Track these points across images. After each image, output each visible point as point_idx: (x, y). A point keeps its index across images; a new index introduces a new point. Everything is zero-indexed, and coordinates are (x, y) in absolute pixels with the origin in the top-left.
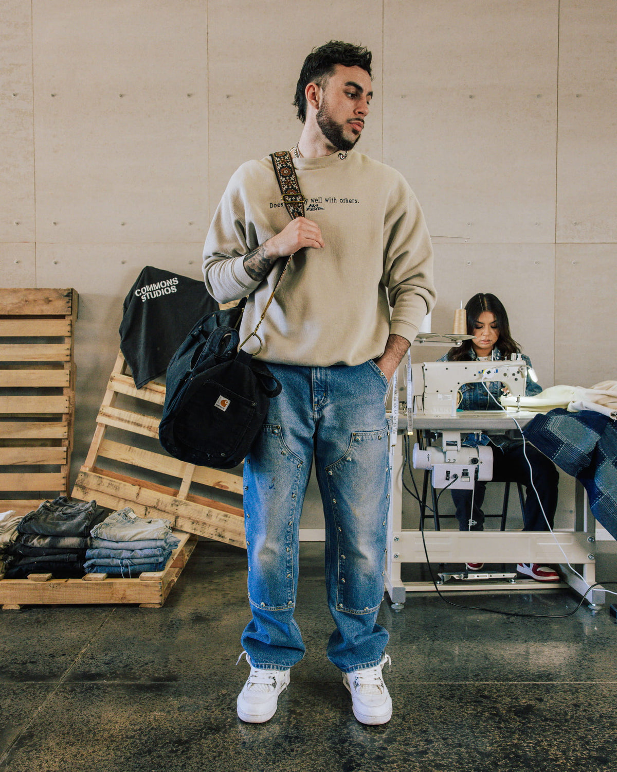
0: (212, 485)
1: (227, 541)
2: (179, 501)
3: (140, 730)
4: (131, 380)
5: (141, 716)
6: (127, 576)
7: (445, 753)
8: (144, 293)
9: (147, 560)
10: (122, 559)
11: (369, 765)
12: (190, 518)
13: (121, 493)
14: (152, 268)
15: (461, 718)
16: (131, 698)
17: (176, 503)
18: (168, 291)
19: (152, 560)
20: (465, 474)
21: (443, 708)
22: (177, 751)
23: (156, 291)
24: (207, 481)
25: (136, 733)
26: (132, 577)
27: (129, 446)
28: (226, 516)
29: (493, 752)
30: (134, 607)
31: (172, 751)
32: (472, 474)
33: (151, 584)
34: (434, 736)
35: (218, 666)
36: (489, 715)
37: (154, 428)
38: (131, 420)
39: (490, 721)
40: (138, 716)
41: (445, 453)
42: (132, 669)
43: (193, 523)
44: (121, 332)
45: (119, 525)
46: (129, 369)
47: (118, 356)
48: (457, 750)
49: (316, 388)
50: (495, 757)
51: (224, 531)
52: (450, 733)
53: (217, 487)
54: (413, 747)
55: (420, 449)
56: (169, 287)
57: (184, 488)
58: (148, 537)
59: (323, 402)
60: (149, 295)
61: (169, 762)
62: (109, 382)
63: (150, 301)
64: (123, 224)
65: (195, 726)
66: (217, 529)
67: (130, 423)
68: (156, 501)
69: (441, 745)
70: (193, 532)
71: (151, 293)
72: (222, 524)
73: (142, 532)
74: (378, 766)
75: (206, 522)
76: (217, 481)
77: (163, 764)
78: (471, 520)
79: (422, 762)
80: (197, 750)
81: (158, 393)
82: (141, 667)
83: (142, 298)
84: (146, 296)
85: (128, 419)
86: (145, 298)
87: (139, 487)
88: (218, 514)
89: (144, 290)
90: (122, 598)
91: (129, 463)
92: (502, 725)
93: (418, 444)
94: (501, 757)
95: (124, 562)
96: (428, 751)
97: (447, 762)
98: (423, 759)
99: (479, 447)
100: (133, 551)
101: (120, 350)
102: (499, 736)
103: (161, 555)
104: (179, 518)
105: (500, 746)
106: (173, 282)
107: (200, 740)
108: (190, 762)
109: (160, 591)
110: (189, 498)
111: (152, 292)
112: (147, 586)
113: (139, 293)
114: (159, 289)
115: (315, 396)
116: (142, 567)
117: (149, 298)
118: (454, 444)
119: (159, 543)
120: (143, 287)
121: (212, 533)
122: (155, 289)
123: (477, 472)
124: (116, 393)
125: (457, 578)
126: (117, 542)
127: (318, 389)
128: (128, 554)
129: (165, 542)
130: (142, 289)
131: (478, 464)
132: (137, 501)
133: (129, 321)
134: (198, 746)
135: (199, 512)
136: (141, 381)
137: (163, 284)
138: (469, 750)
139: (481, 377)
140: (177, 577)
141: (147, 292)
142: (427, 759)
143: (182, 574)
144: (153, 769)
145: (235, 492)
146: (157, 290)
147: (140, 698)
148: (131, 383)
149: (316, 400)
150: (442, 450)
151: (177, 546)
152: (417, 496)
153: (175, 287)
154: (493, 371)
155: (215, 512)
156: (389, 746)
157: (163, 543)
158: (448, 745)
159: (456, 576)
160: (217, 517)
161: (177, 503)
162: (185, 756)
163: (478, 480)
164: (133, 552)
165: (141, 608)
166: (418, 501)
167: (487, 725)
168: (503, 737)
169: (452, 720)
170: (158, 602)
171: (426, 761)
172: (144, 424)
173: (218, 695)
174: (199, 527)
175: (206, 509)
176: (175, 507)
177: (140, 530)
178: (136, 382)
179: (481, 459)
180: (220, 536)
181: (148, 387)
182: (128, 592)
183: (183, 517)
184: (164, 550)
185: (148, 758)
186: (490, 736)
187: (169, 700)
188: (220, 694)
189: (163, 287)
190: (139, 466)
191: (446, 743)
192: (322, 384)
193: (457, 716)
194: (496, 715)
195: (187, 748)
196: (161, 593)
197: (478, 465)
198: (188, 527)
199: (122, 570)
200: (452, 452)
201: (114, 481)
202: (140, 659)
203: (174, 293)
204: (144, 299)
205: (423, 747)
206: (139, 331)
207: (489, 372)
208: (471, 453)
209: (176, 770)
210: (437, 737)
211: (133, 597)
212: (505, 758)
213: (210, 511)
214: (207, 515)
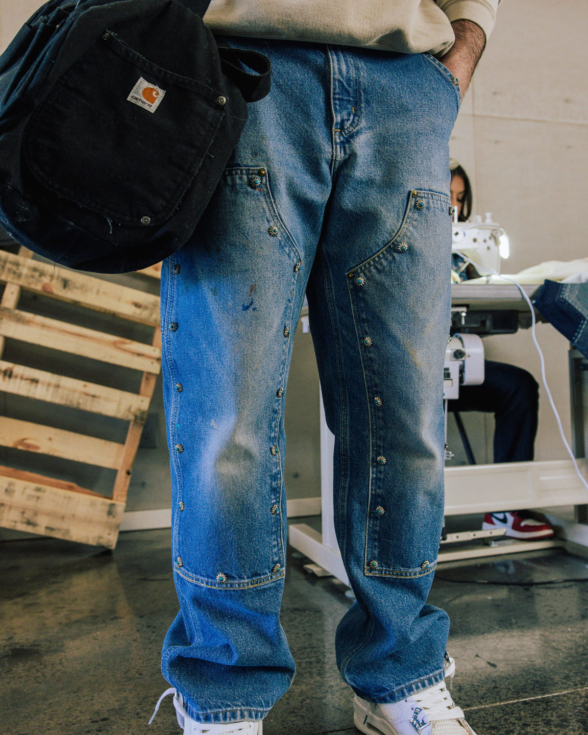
0: (10, 444)
1: (41, 531)
24: (3, 439)
28: (38, 490)
32: (455, 375)
49: (339, 94)
51: (36, 514)
53: (20, 447)
59: (351, 125)
66: (23, 513)
72: (32, 503)
75: (5, 502)
76: (20, 438)
88: (25, 489)
115: (336, 110)
121: (14, 519)
123: (462, 371)
127: (341, 97)
131: (463, 359)
145: (51, 453)
149: (339, 119)
154: (461, 233)
155: (20, 485)
160: (23, 492)
163: (464, 384)
175: (4, 481)
179: (467, 350)
180: (29, 523)
192: (349, 85)
197: (463, 361)
207: (456, 235)
208: (454, 343)
213: (10, 484)
214: (6, 490)
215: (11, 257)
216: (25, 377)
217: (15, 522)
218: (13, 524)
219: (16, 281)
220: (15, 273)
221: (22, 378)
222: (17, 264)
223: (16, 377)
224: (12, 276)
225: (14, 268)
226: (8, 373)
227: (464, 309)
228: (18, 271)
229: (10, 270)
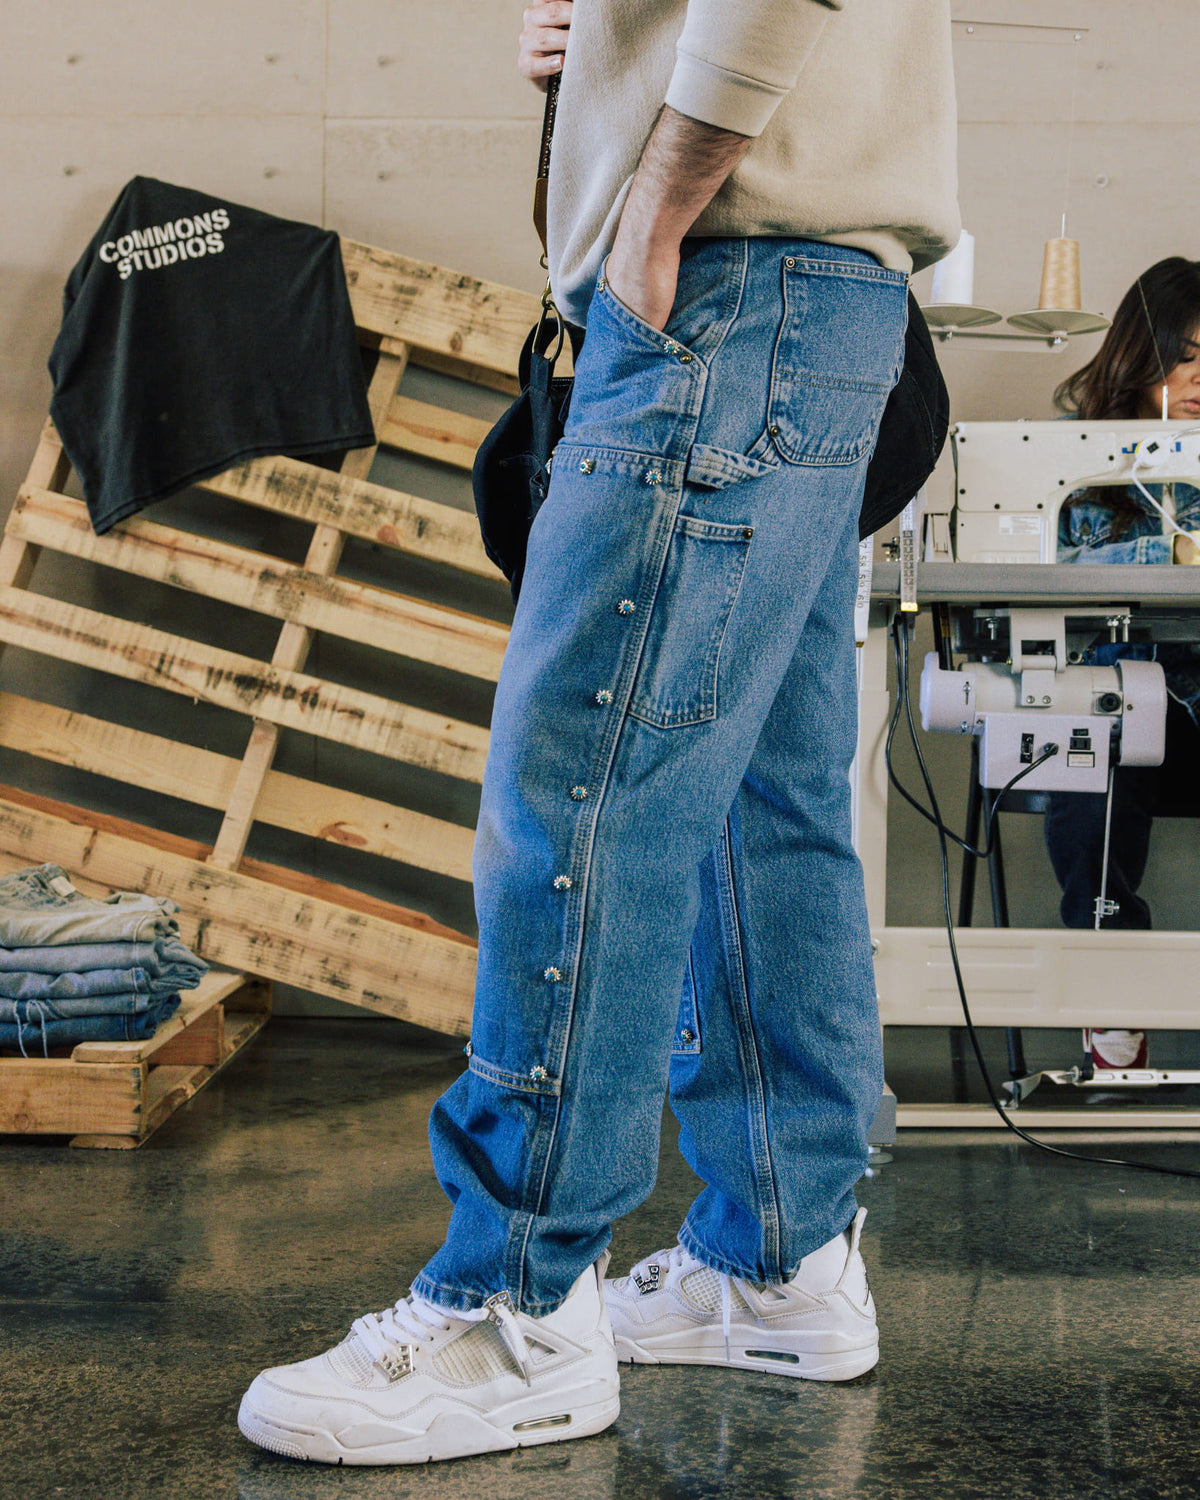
0: (314, 832)
1: (355, 998)
2: (213, 875)
3: (29, 1401)
4: (80, 510)
5: (38, 1372)
6: (34, 1049)
7: (991, 1469)
8: (124, 253)
9: (99, 1005)
10: (24, 999)
11: (746, 1491)
12: (243, 927)
13: (34, 849)
14: (154, 182)
15: (1050, 1395)
16: (13, 1333)
17: (203, 881)
18: (196, 247)
19: (115, 1004)
20: (1080, 742)
21: (996, 1373)
22: (139, 1448)
23: (163, 249)
24: (301, 820)
25: (18, 1407)
26: (52, 1055)
27: (66, 713)
28: (354, 920)
29: (1146, 1469)
30: (54, 1145)
31: (126, 1448)
32: (1100, 744)
33: (108, 1075)
34: (960, 1431)
35: (297, 1272)
36: (1138, 1390)
37: (145, 651)
38: (75, 627)
39: (1141, 1403)
40: (31, 1371)
41: (1017, 678)
42: (27, 1273)
43: (254, 941)
44: (52, 367)
45: (21, 903)
46: (75, 477)
47: (43, 438)
48: (1030, 1463)
50: (1151, 1481)
51: (347, 966)
52: (1010, 1426)
53: (331, 839)
54: (890, 1453)
55: (943, 666)
56: (205, 235)
57: (232, 838)
58: (103, 933)
60: (142, 258)
61: (114, 1471)
62: (14, 514)
63: (142, 277)
64: (72, 61)
65: (207, 1397)
66: (325, 961)
67: (73, 636)
68: (143, 872)
69: (979, 1452)
70: (252, 968)
71: (147, 254)
72: (340, 945)
73: (87, 920)
74: (772, 1492)
75: (293, 939)
76: (332, 821)
77: (90, 1476)
78: (1100, 900)
79: (915, 1487)
80: (202, 1448)
81: (157, 548)
82: (57, 1269)
83: (121, 267)
84: (132, 262)
85: (64, 624)
86: (129, 268)
87: (91, 830)
88: (331, 916)
89: (126, 246)
90: (17, 1116)
91: (65, 761)
92: (1180, 1412)
93: (937, 654)
94: (1171, 1481)
95: (28, 1006)
96: (936, 1464)
97: (996, 1489)
98: (919, 1481)
100: (56, 975)
101: (49, 419)
102: (1168, 1436)
103: (141, 990)
104: (212, 924)
105: (1170, 1456)
106: (213, 222)
107: (214, 1426)
108: (178, 1472)
109: (133, 1097)
110: (242, 867)
111: (150, 249)
112: (95, 1079)
113: (110, 252)
114: (170, 242)
116: (83, 1026)
117: (139, 266)
118: (1046, 647)
119: (137, 953)
120: (123, 235)
121: (309, 972)
122: (159, 242)
123: (1116, 738)
124: (33, 551)
125: (1059, 1082)
126: (10, 949)
128: (42, 984)
129: (158, 950)
130: (121, 242)
131: (1119, 712)
132: (82, 872)
133: (80, 334)
134: (208, 1439)
135: (271, 907)
136: (109, 506)
137: (184, 229)
138: (1069, 1464)
139: (1129, 465)
140: (195, 1085)
141: (135, 249)
142: (931, 1481)
143: (212, 1086)
144: (59, 1486)
145: (387, 854)
146: (164, 244)
147: (43, 1335)
148: (79, 519)
150: (1008, 673)
151: (195, 980)
152: (931, 812)
153: (218, 236)
154: (1166, 446)
155: (321, 907)
156: (812, 1450)
157: (148, 953)
158: (1003, 1452)
159: (1056, 1076)
160: (327, 923)
161: (207, 880)
162: (164, 1459)
163: (1123, 762)
164: (58, 980)
165: (75, 1148)
166: (936, 828)
167: (1132, 1412)
168: (1179, 1438)
169: (1019, 1399)
170: (127, 1129)
171: (930, 1485)
172: (112, 641)
173: (287, 1333)
174: (271, 954)
175: (295, 899)
176: (199, 892)
177: (80, 915)
178: (94, 514)
179: (1127, 696)
180: (334, 981)
181: (130, 530)
182: (37, 1099)
183: (223, 921)
184: (154, 976)
185: (47, 1460)
186: (1139, 1435)
187: (133, 1339)
188: (292, 1330)
189: (182, 235)
190: (95, 770)
191: (996, 1447)
193: (1037, 1391)
194: (1161, 1391)
195: (173, 1444)
196: (137, 1103)
197: (1120, 717)
198: (236, 953)
199: (21, 1031)
200: (1039, 676)
201: (17, 811)
202: (55, 1253)
203: (217, 254)
204: (125, 270)
205: (921, 1454)
206: (108, 362)
207: (1153, 448)
208: (1103, 680)
209: (129, 1487)
210: (970, 1433)
211: (50, 1115)
212: (1179, 1483)
213: (305, 906)
214: (298, 917)
215: (326, 475)
216: (339, 706)
217: (311, 977)
218: (306, 980)
219: (330, 522)
220: (330, 507)
221: (334, 708)
222: (335, 490)
223: (325, 705)
224: (324, 511)
225: (331, 497)
226: (311, 697)
227: (1127, 612)
228: (336, 503)
229: (321, 500)
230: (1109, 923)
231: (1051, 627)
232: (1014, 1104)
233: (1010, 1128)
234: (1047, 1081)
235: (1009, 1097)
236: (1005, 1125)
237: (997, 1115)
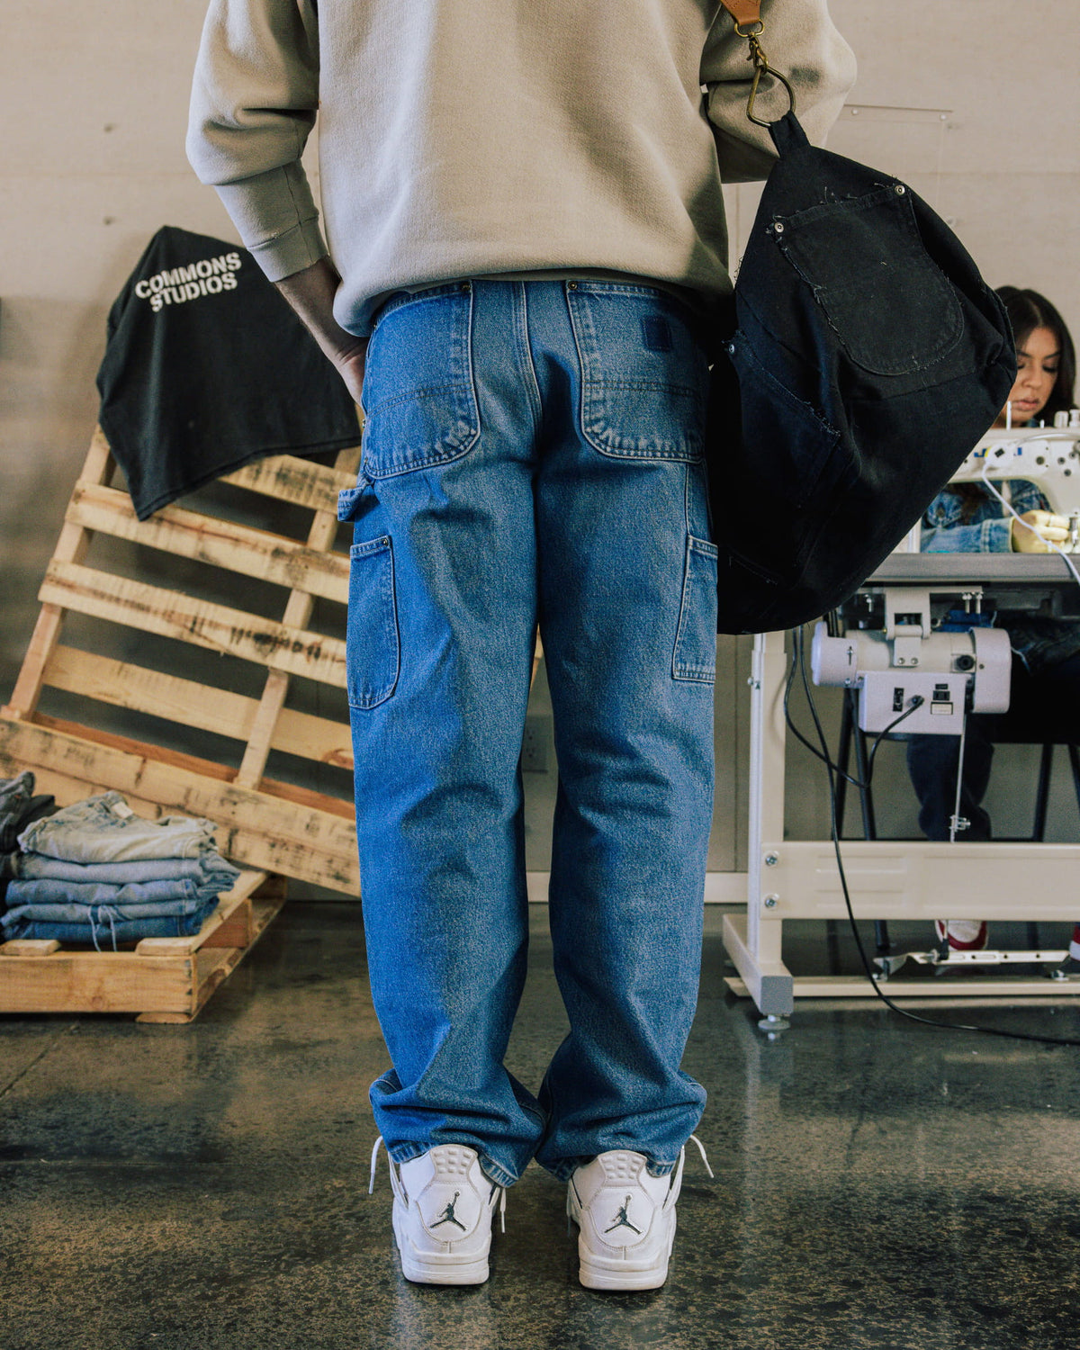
0: (319, 757)
2: (240, 794)
3: (124, 1255)
4: (125, 501)
5: (129, 1228)
6: (106, 945)
7: (893, 1307)
8: (156, 290)
9: (156, 909)
10: (96, 905)
11: (700, 1330)
12: (265, 835)
13: (96, 774)
14: (178, 231)
15: (933, 1239)
16: (106, 1193)
17: (231, 798)
18: (214, 285)
19: (170, 908)
20: (941, 695)
21: (889, 1220)
22: (215, 1297)
23: (187, 287)
24: (309, 747)
25: (115, 1260)
26: (120, 949)
27: (118, 664)
29: (1016, 1306)
30: (123, 1021)
31: (204, 1297)
32: (958, 696)
33: (166, 965)
34: (864, 1273)
35: (327, 1134)
36: (1003, 1234)
37: (180, 615)
38: (124, 596)
39: (1006, 1247)
40: (123, 1228)
41: (891, 643)
42: (111, 1138)
43: (273, 846)
44: (100, 384)
45: (89, 827)
46: (120, 474)
47: (94, 442)
48: (923, 1302)
50: (1020, 1317)
51: (348, 865)
52: (904, 1268)
53: (332, 762)
54: (811, 1294)
55: (831, 634)
56: (219, 276)
57: (253, 763)
58: (158, 852)
60: (171, 294)
61: (196, 1318)
62: (72, 505)
63: (171, 309)
64: (108, 129)
65: (264, 1249)
66: (330, 861)
67: (122, 603)
68: (184, 791)
69: (881, 1292)
70: (272, 867)
71: (174, 291)
72: (342, 849)
73: (146, 841)
74: (721, 1331)
75: (305, 844)
76: (334, 748)
77: (178, 1322)
78: (955, 818)
79: (834, 1324)
80: (265, 1296)
81: (189, 532)
82: (135, 1133)
83: (153, 301)
84: (163, 298)
85: (115, 594)
86: (160, 303)
87: (141, 759)
88: (334, 826)
89: (157, 284)
90: (94, 999)
91: (118, 702)
92: (1038, 1254)
93: (825, 625)
94: (1036, 1317)
95: (101, 911)
96: (849, 1304)
97: (898, 1326)
98: (835, 1319)
99: (978, 631)
100: (122, 885)
101: (98, 428)
102: (1030, 1276)
103: (190, 897)
104: (240, 833)
105: (1034, 1295)
106: (227, 264)
107: (273, 1275)
108: (248, 1318)
109: (187, 982)
110: (262, 787)
111: (177, 286)
112: (155, 969)
113: (144, 289)
114: (193, 281)
116: (144, 926)
117: (168, 301)
118: (915, 619)
119: (186, 867)
120: (154, 275)
121: (318, 870)
122: (184, 281)
123: (970, 690)
124: (89, 533)
125: (921, 961)
126: (84, 864)
128: (110, 893)
129: (202, 865)
130: (152, 281)
131: (972, 670)
132: (135, 792)
133: (121, 355)
134: (269, 1288)
135: (287, 819)
136: (149, 498)
137: (204, 269)
138: (954, 1303)
139: (979, 467)
140: (231, 965)
141: (165, 287)
142: (846, 1319)
143: (245, 964)
144: (154, 1332)
146: (188, 282)
147: (129, 1194)
148: (125, 508)
150: (883, 639)
151: (230, 884)
152: (822, 751)
153: (231, 275)
154: (1010, 450)
155: (326, 819)
156: (749, 1292)
157: (194, 868)
158: (900, 1291)
159: (918, 957)
160: (331, 831)
161: (235, 798)
162: (235, 1307)
163: (975, 710)
164: (124, 889)
165: (141, 1023)
166: (825, 765)
167: (999, 1254)
168: (1039, 1278)
169: (910, 1244)
170: (182, 1008)
171: (845, 1323)
172: (154, 605)
173: (323, 1190)
174: (287, 856)
175: (305, 812)
176: (228, 808)
177: (140, 836)
178: (137, 504)
179: (980, 657)
180: (338, 877)
181: (166, 516)
182: (110, 985)
183: (249, 831)
184: (199, 885)
185: (142, 1309)
186: (1007, 1275)
187: (201, 1197)
188: (328, 1187)
189: (202, 275)
190: (142, 709)
191: (894, 1287)
193: (923, 1236)
194: (1022, 1235)
195: (242, 1292)
196: (189, 987)
197: (973, 674)
198: (260, 856)
199: (95, 931)
200: (909, 641)
201: (82, 744)
202: (133, 1119)
203: (232, 290)
204: (157, 304)
205: (836, 1295)
206: (144, 381)
207: (1000, 453)
208: (958, 644)
209: (210, 1333)
210: (872, 1275)
211: (119, 997)
212: (1044, 1319)
213: (313, 818)
214: (308, 826)
215: (323, 470)
216: (338, 657)
217: (319, 874)
218: (315, 876)
219: (328, 509)
220: (327, 496)
221: (333, 659)
222: (331, 482)
223: (326, 657)
224: (323, 500)
225: (327, 488)
226: (315, 650)
227: (979, 590)
228: (332, 493)
229: (320, 491)
230: (962, 837)
231: (919, 602)
232: (884, 976)
233: (880, 997)
234: (911, 960)
235: (879, 971)
236: (875, 993)
237: (871, 986)
